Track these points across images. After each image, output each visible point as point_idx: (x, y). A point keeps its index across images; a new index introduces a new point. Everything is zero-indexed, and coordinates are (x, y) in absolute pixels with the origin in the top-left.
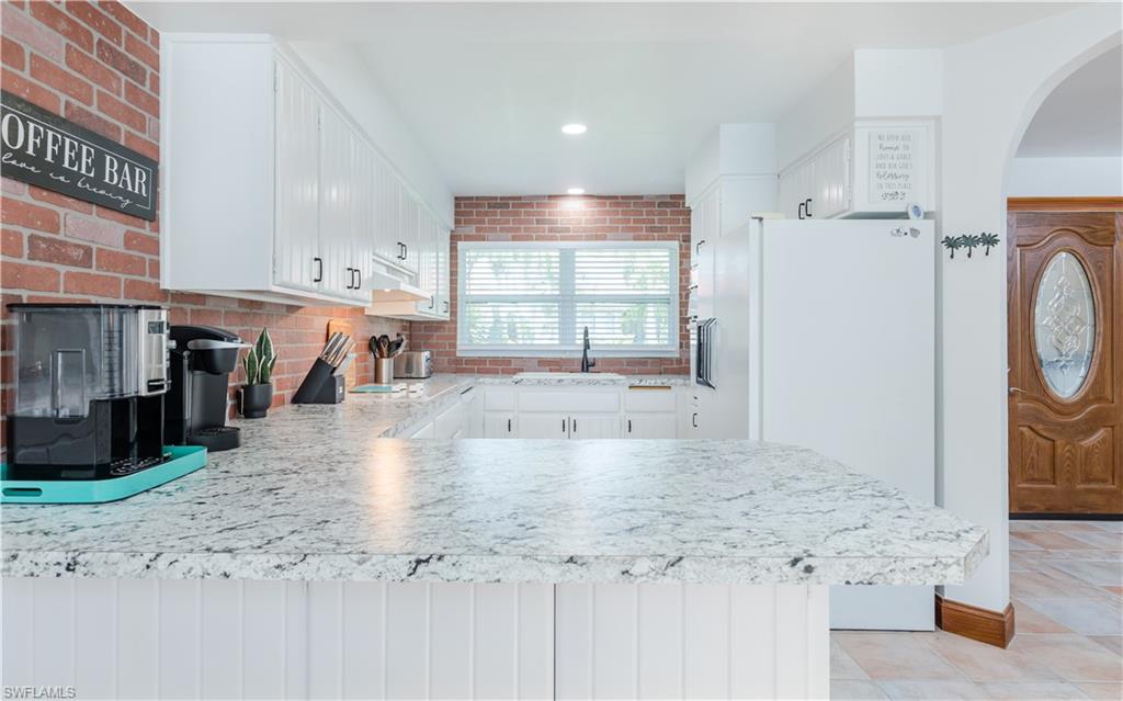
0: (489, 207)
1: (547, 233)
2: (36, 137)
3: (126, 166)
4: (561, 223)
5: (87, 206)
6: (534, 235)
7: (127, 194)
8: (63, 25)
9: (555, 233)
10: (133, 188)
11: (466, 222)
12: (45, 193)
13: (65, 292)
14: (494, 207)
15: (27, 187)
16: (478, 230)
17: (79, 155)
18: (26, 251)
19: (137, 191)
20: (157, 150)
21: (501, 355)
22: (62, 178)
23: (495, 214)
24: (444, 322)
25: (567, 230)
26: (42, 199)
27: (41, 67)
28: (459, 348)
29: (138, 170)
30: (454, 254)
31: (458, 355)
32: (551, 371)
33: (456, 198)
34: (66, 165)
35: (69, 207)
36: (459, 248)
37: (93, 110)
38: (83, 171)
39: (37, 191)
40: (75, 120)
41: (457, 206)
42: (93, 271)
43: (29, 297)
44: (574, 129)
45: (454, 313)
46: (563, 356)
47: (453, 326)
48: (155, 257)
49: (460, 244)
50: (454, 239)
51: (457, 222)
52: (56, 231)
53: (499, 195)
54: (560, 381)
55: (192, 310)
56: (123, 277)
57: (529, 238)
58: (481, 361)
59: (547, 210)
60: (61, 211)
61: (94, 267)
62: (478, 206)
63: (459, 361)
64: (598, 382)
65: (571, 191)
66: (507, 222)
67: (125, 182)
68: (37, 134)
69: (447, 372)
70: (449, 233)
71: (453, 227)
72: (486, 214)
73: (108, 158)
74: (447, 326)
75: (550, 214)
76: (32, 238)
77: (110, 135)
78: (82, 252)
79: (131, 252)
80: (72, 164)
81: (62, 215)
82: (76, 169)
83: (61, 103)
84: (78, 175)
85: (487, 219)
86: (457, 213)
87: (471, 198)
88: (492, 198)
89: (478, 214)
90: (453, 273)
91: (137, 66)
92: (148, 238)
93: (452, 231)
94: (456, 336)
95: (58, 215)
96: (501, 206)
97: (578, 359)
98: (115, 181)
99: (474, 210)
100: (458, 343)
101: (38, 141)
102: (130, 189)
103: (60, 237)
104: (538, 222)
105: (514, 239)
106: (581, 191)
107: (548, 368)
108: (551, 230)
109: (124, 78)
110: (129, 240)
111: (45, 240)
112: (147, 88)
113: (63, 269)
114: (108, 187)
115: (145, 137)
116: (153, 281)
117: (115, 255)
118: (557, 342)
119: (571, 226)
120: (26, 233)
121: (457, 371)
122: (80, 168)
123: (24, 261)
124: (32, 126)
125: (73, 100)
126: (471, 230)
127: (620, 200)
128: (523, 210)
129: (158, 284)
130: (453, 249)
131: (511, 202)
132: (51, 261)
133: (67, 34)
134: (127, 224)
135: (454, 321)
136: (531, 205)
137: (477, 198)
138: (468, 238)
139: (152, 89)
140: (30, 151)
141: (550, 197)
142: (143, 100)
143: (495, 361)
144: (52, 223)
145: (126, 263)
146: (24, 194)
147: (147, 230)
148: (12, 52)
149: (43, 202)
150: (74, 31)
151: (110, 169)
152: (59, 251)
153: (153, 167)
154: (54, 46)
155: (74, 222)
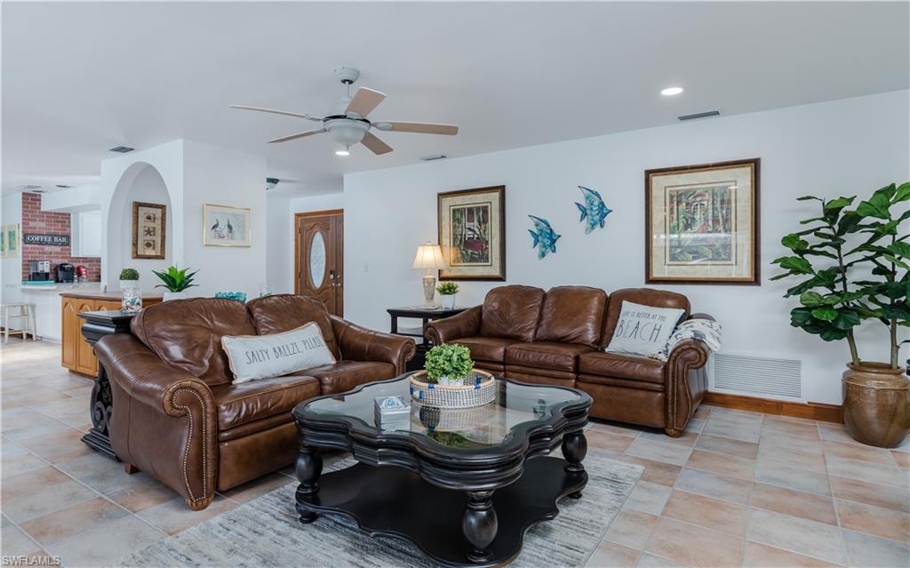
3: (61, 238)
5: (51, 246)
7: (60, 242)
8: (45, 221)
17: (48, 239)
18: (37, 253)
19: (64, 241)
20: (70, 234)
22: (45, 243)
27: (40, 228)
29: (64, 238)
34: (45, 241)
35: (47, 246)
37: (53, 231)
38: (49, 241)
39: (40, 245)
42: (52, 255)
48: (69, 252)
56: (60, 256)
77: (57, 234)
78: (50, 253)
79: (63, 251)
81: (45, 248)
82: (47, 241)
83: (45, 232)
91: (64, 221)
92: (68, 249)
98: (57, 241)
102: (62, 241)
103: (45, 251)
109: (61, 224)
110: (61, 250)
111: (41, 252)
112: (67, 224)
113: (45, 255)
114: (55, 242)
115: (67, 232)
116: (69, 256)
117: (58, 252)
120: (38, 251)
123: (37, 255)
124: (38, 237)
125: (47, 231)
132: (43, 254)
134: (61, 247)
140: (38, 240)
142: (66, 226)
144: (43, 249)
145: (62, 253)
146: (37, 246)
147: (67, 247)
148: (35, 228)
149: (42, 246)
150: (48, 221)
151: (56, 239)
152: (45, 253)
153: (68, 237)
154: (43, 225)
155: (47, 248)
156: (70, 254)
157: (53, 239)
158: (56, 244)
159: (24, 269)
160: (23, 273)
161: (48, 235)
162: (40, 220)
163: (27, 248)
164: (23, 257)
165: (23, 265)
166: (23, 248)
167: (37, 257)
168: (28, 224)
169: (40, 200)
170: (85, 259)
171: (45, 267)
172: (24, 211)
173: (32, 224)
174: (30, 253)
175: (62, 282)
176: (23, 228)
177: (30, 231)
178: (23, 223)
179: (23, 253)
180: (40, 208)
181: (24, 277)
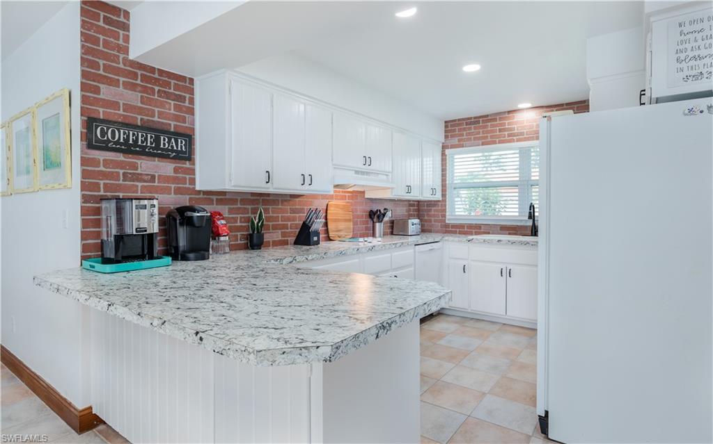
0: (466, 125)
1: (507, 138)
2: (124, 135)
3: (173, 140)
4: (517, 128)
5: (152, 158)
6: (497, 140)
7: (173, 151)
8: (139, 88)
9: (513, 137)
10: (177, 147)
11: (452, 136)
12: (130, 156)
13: (141, 193)
14: (470, 124)
15: (122, 154)
16: (459, 141)
17: (146, 139)
18: (122, 178)
19: (179, 149)
20: (193, 130)
21: (474, 222)
22: (138, 149)
23: (470, 129)
24: (439, 201)
25: (522, 134)
26: (130, 158)
27: (128, 107)
28: (447, 217)
29: (179, 140)
30: (444, 157)
31: (447, 222)
32: (509, 234)
33: (446, 122)
34: (140, 143)
35: (143, 159)
36: (446, 153)
37: (156, 119)
38: (149, 144)
39: (126, 155)
40: (146, 125)
41: (446, 127)
42: (156, 184)
43: (123, 196)
44: (471, 68)
45: (444, 195)
46: (519, 224)
47: (443, 203)
48: (192, 176)
49: (447, 152)
50: (444, 147)
51: (446, 137)
52: (137, 169)
53: (473, 116)
54: (499, 241)
55: (217, 199)
56: (173, 186)
57: (494, 143)
58: (462, 226)
59: (507, 122)
60: (139, 162)
61: (157, 181)
62: (460, 125)
63: (447, 226)
64: (528, 243)
65: (521, 106)
66: (479, 133)
67: (172, 147)
68: (124, 133)
69: (439, 232)
70: (441, 145)
71: (443, 141)
72: (464, 129)
73: (162, 138)
74: (440, 203)
75: (509, 124)
76: (124, 174)
77: (165, 128)
78: (150, 177)
79: (178, 175)
80: (142, 142)
81: (139, 163)
82: (145, 144)
83: (138, 120)
84: (146, 146)
85: (465, 133)
86: (446, 131)
87: (455, 121)
88: (468, 119)
89: (460, 130)
90: (444, 170)
91: (180, 96)
92: (188, 169)
93: (443, 143)
94: (445, 210)
95: (137, 163)
96: (474, 123)
97: (529, 226)
98: (167, 146)
99: (457, 128)
100: (447, 214)
101: (125, 136)
102: (175, 148)
103: (139, 171)
104: (500, 130)
105: (483, 144)
106: (529, 105)
107: (507, 232)
108: (509, 136)
109: (172, 102)
110: (176, 170)
111: (130, 174)
112: (187, 104)
113: (140, 184)
114: (162, 150)
115: (187, 125)
116: (191, 187)
117: (168, 177)
118: (517, 214)
119: (525, 131)
120: (121, 172)
121: (447, 232)
122: (147, 143)
123: (121, 182)
124: (122, 131)
125: (144, 117)
126: (455, 141)
127: (565, 107)
128: (489, 124)
129: (194, 188)
130: (443, 154)
131: (481, 120)
132: (134, 181)
133: (140, 92)
134: (174, 163)
135: (444, 200)
136: (495, 120)
137: (459, 120)
138: (453, 147)
139: (189, 104)
140: (122, 141)
141: (509, 112)
142: (184, 109)
143: (470, 226)
144: (135, 167)
145: (175, 180)
146: (120, 157)
147: (187, 165)
148: (115, 105)
149: (130, 159)
150: (145, 90)
151: (164, 142)
152: (138, 177)
153: (189, 137)
154: (134, 98)
155: (146, 165)
156: (193, 181)
157: (157, 140)
158: (164, 156)
159: (85, 223)
160: (84, 236)
161: (146, 128)
162: (126, 85)
163: (94, 162)
164: (84, 187)
165: (84, 212)
166: (84, 161)
167: (118, 188)
168: (97, 90)
169: (126, 27)
170: (222, 197)
171: (146, 219)
172: (86, 51)
173: (106, 92)
174: (104, 175)
175: (185, 258)
176: (84, 99)
177: (101, 113)
178: (84, 87)
179: (85, 174)
180: (126, 51)
181: (85, 248)
